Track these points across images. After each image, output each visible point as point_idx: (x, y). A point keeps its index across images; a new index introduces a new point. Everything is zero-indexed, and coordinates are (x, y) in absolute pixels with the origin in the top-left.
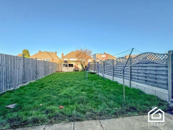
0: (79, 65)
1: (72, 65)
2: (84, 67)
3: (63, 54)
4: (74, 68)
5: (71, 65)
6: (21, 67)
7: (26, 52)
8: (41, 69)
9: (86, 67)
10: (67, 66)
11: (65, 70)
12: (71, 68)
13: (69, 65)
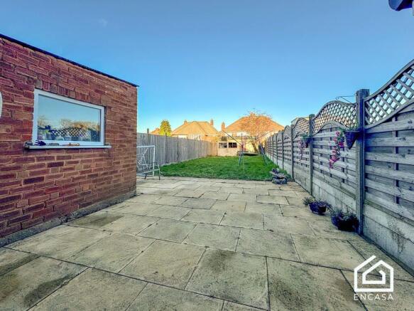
0: (247, 145)
1: (235, 144)
2: (257, 148)
3: (223, 125)
4: (238, 149)
5: (233, 145)
6: (165, 146)
7: (166, 125)
8: (184, 149)
9: (260, 147)
10: (226, 147)
11: (222, 152)
12: (233, 149)
13: (230, 144)
